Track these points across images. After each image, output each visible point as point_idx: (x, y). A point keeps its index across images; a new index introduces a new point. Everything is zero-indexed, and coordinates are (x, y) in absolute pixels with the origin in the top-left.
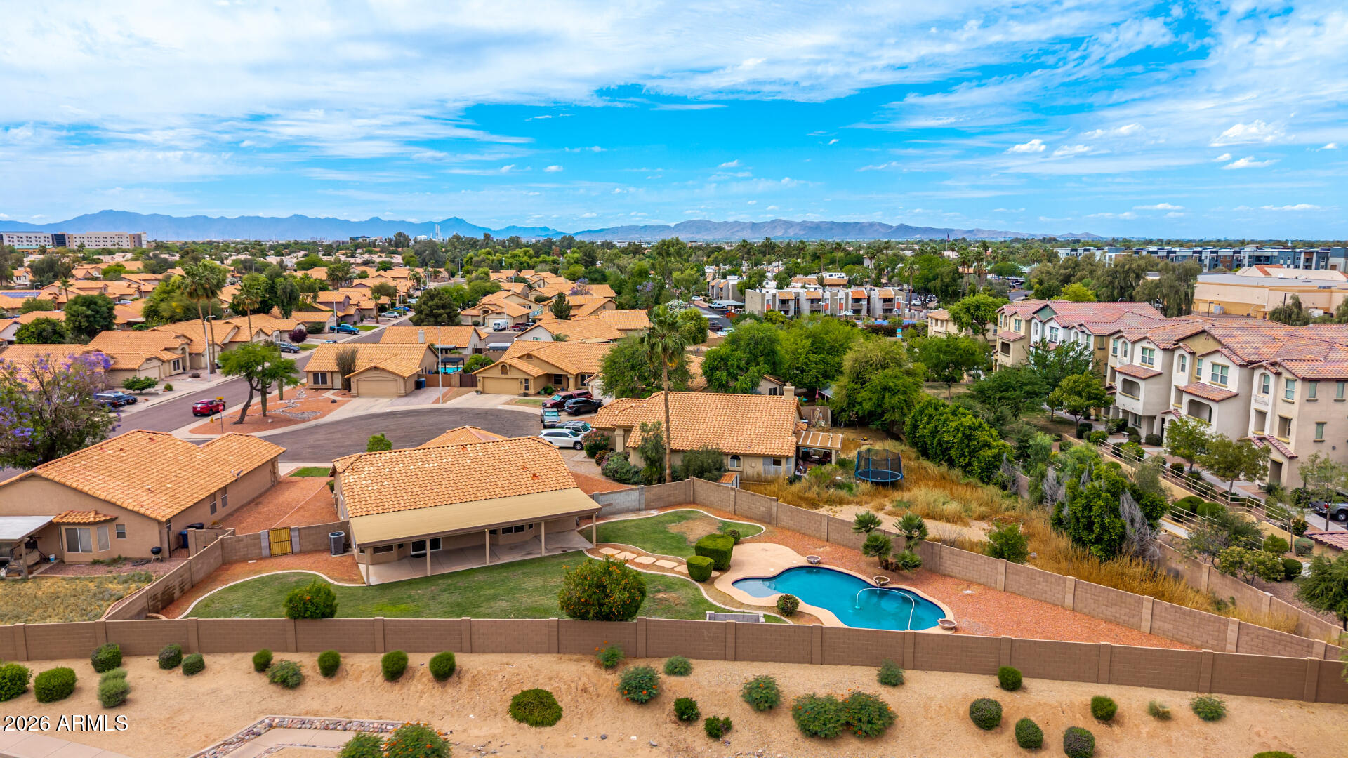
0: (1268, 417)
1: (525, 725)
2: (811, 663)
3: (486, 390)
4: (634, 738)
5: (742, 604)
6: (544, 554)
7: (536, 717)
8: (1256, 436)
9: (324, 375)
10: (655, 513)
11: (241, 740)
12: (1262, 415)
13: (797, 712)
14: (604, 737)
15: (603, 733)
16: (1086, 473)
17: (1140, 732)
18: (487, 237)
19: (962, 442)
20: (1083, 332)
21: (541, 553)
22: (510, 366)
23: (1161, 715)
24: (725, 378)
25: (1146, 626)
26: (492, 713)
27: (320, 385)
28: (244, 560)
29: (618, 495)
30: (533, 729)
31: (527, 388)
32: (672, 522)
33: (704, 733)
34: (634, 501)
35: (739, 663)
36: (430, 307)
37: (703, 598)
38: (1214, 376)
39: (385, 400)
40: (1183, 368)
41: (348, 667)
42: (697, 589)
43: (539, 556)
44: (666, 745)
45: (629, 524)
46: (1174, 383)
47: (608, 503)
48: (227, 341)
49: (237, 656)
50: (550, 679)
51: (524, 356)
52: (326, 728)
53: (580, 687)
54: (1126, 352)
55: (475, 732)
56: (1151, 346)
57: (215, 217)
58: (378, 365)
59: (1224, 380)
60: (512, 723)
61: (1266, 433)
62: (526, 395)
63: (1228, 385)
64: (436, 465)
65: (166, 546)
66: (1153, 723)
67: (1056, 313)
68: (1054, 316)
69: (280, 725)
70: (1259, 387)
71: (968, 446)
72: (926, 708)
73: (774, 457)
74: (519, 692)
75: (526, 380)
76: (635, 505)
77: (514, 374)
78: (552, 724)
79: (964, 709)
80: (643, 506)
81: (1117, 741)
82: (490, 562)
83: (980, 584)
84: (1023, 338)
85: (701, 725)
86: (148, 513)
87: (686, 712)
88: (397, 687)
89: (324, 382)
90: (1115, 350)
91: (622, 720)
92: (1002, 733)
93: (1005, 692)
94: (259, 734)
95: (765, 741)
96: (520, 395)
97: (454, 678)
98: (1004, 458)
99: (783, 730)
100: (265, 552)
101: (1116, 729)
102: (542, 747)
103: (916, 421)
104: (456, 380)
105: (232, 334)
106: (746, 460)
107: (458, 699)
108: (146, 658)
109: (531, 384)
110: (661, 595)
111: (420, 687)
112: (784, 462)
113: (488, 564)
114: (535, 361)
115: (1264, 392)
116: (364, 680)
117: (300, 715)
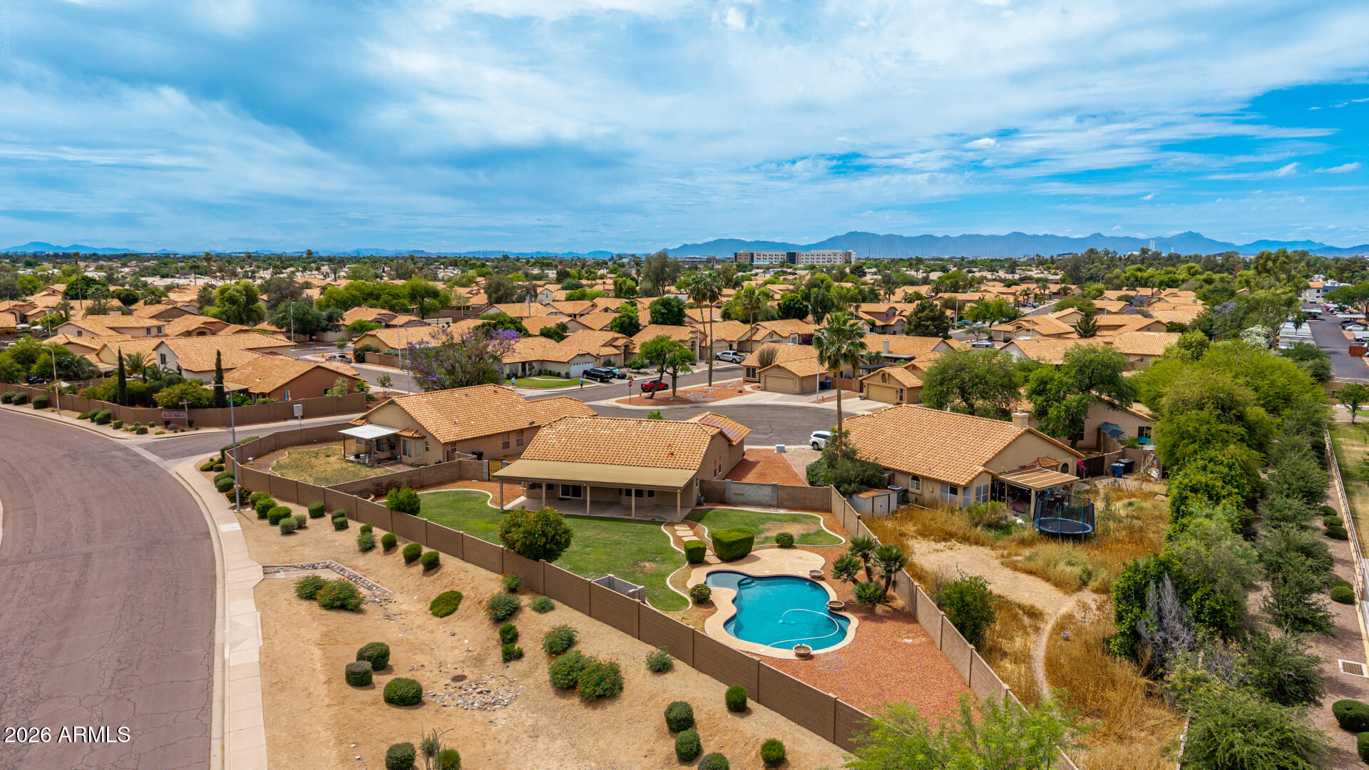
1: (430, 612)
2: (633, 635)
3: (871, 395)
4: (466, 641)
6: (634, 517)
7: (438, 608)
9: (754, 370)
11: (303, 568)
18: (1144, 251)
26: (426, 598)
27: (751, 379)
28: (472, 478)
29: (750, 487)
32: (776, 521)
33: (502, 654)
34: (766, 496)
36: (920, 318)
37: (668, 575)
39: (779, 395)
42: (678, 567)
43: (630, 518)
44: (475, 653)
47: (739, 492)
48: (744, 339)
50: (472, 588)
51: (909, 366)
52: (348, 577)
55: (404, 606)
57: (940, 235)
58: (780, 364)
60: (426, 607)
69: (331, 568)
73: (951, 484)
74: (452, 590)
76: (767, 499)
77: (892, 383)
78: (443, 617)
80: (775, 503)
83: (930, 638)
86: (437, 436)
89: (754, 376)
91: (475, 628)
94: (316, 568)
97: (433, 571)
100: (486, 476)
105: (749, 334)
106: (925, 482)
107: (423, 584)
109: (905, 395)
111: (415, 571)
112: (960, 491)
116: (398, 558)
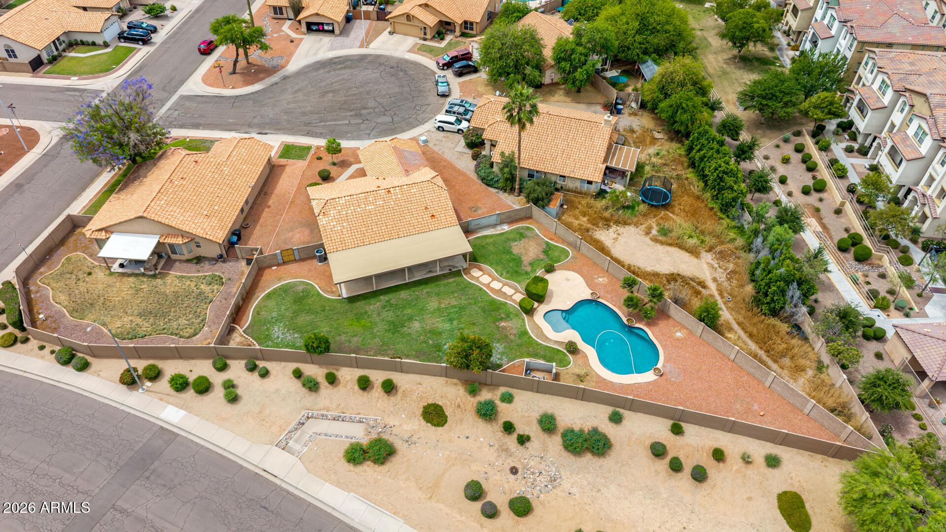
0: (935, 183)
1: (429, 425)
2: (576, 399)
3: (397, 30)
4: (482, 439)
5: (547, 338)
6: (439, 273)
7: (435, 422)
8: (922, 190)
9: (281, 8)
10: (506, 228)
11: (296, 429)
12: (932, 179)
13: (564, 435)
14: (467, 438)
15: (467, 435)
16: (779, 251)
17: (732, 468)
19: (715, 180)
20: (852, 34)
21: (436, 271)
22: (413, 16)
23: (747, 460)
24: (568, 69)
25: (767, 384)
26: (413, 415)
28: (270, 267)
29: (484, 219)
30: (433, 428)
31: (425, 34)
32: (515, 240)
33: (516, 441)
34: (493, 220)
35: (538, 394)
37: (526, 329)
38: (916, 134)
39: (326, 41)
40: (902, 111)
41: (340, 377)
42: (523, 320)
43: (435, 274)
44: (497, 446)
45: (490, 240)
46: (892, 118)
47: (477, 223)
49: (283, 364)
50: (442, 397)
51: (422, 5)
52: (334, 419)
53: (457, 404)
54: (872, 71)
55: (405, 427)
56: (888, 82)
58: (319, 12)
59: (921, 141)
60: (423, 422)
61: (929, 192)
62: (425, 39)
63: (922, 146)
64: (373, 207)
65: (224, 252)
66: (740, 464)
67: (839, 4)
68: (836, 7)
69: (312, 417)
70: (940, 159)
71: (719, 184)
72: (630, 438)
73: (588, 180)
74: (426, 404)
75: (425, 28)
77: (416, 23)
78: (443, 426)
79: (648, 443)
80: (499, 223)
81: (719, 472)
82: (409, 279)
83: (687, 329)
84: (810, 8)
85: (515, 436)
86: (211, 238)
87: (509, 428)
88: (365, 394)
90: (867, 64)
91: (477, 428)
92: (663, 459)
93: (672, 434)
94: (303, 424)
95: (545, 449)
96: (421, 38)
97: (394, 391)
98: (739, 201)
99: (555, 442)
100: (281, 261)
101: (721, 465)
102: (438, 441)
103: (693, 143)
104: (374, 16)
106: (570, 179)
107: (396, 405)
108: (238, 361)
109: (428, 31)
110: (503, 324)
111: (377, 394)
112: (594, 183)
113: (407, 281)
114: (431, 9)
115: (941, 164)
116: (349, 387)
117: (320, 410)
